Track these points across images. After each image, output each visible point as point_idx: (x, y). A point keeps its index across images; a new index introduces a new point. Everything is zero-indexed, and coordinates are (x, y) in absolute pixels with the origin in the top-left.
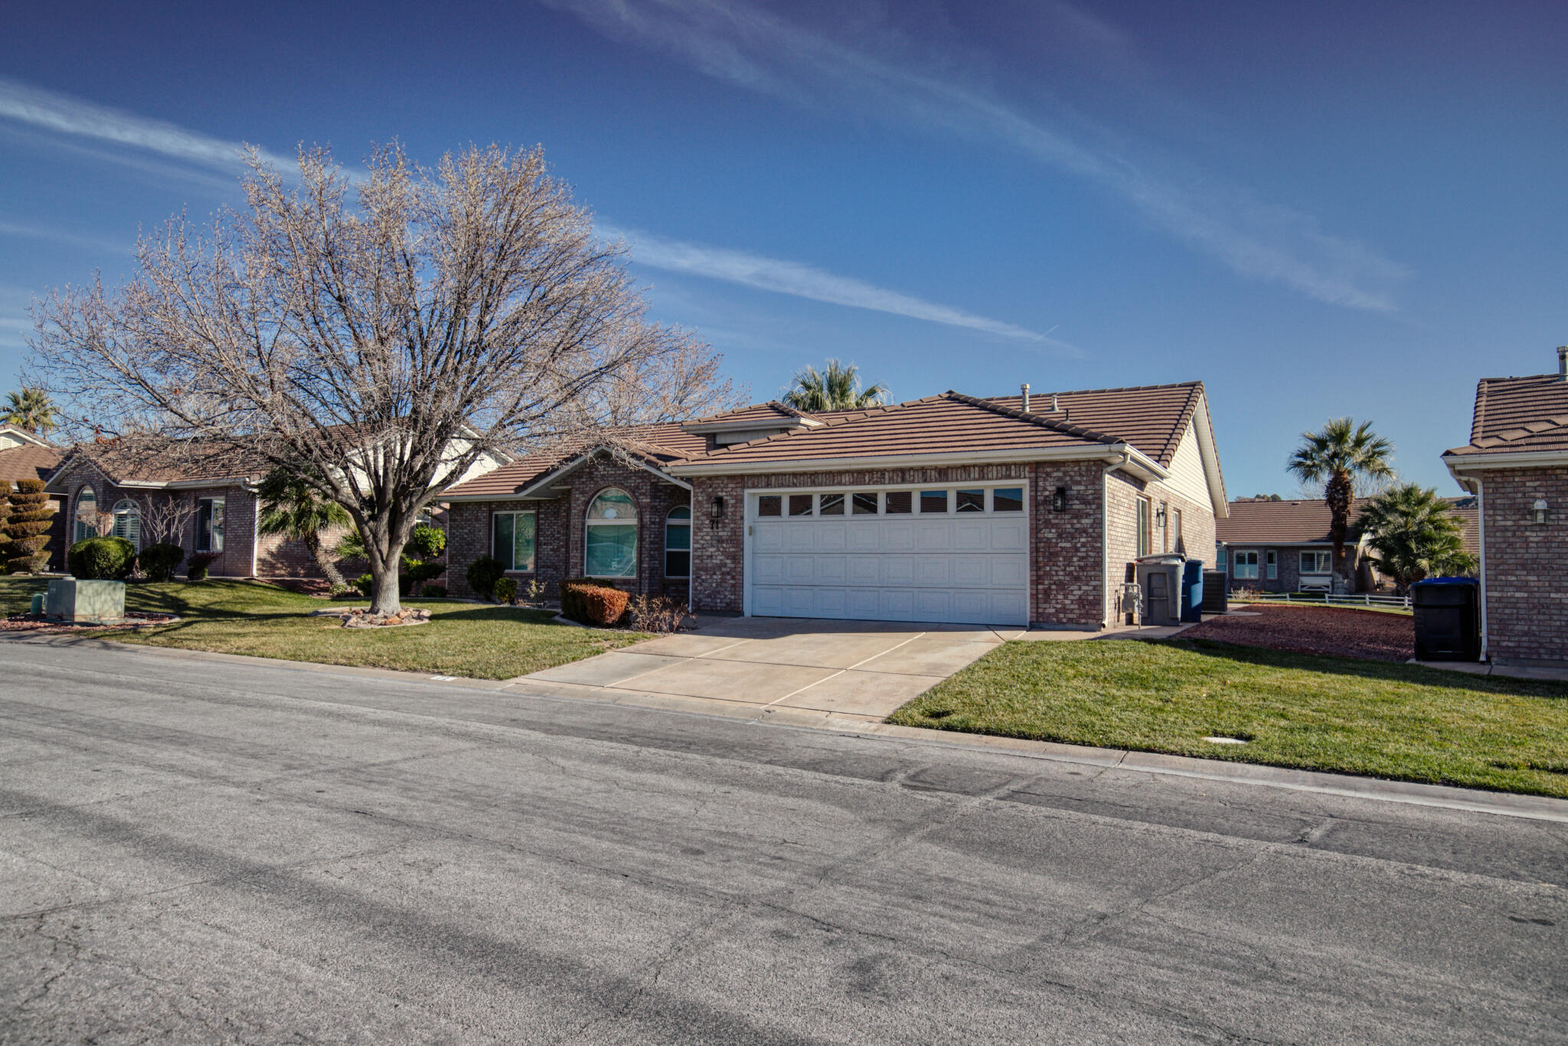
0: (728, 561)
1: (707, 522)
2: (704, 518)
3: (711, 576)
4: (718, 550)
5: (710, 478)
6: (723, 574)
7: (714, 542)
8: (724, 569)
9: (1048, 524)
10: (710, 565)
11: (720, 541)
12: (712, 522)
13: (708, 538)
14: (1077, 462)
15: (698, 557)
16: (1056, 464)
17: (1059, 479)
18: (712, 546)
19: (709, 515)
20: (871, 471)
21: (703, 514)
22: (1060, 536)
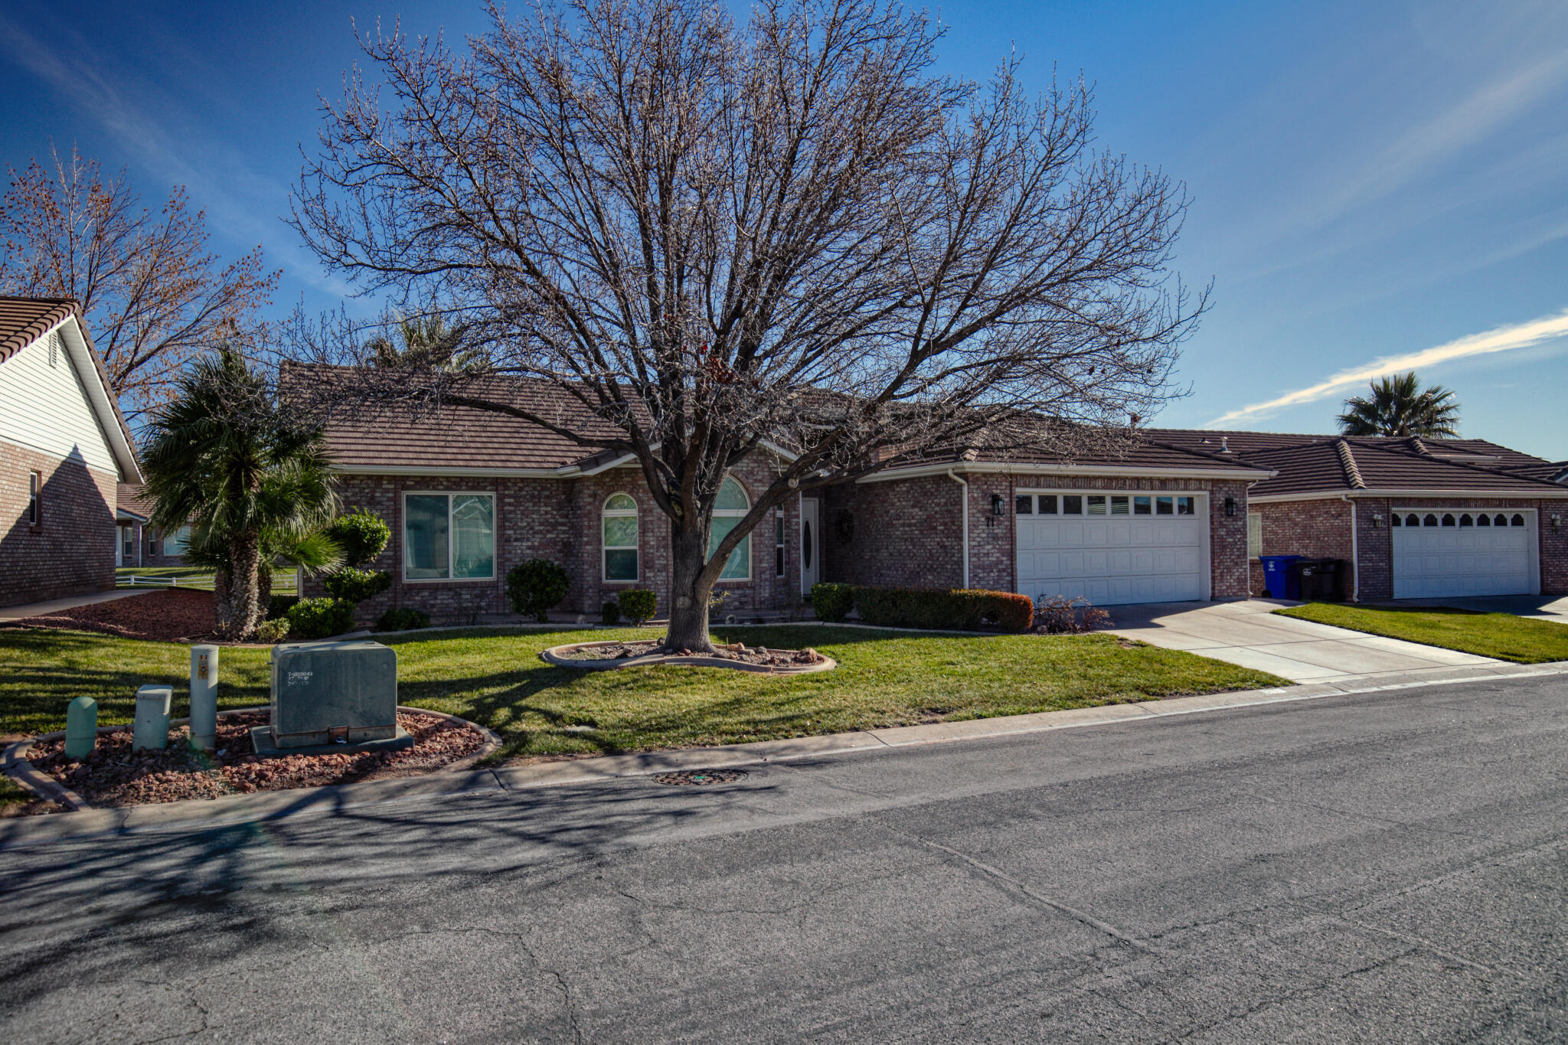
0: (1004, 558)
1: (983, 519)
2: (979, 515)
3: (988, 573)
4: (994, 548)
5: (985, 475)
6: (999, 571)
7: (990, 540)
8: (1000, 567)
9: (1222, 525)
10: (987, 563)
11: (996, 538)
12: (988, 519)
13: (984, 535)
14: (1235, 481)
15: (975, 555)
16: (1225, 481)
17: (1227, 492)
18: (988, 544)
19: (983, 512)
20: (1117, 478)
21: (979, 511)
22: (1227, 534)
